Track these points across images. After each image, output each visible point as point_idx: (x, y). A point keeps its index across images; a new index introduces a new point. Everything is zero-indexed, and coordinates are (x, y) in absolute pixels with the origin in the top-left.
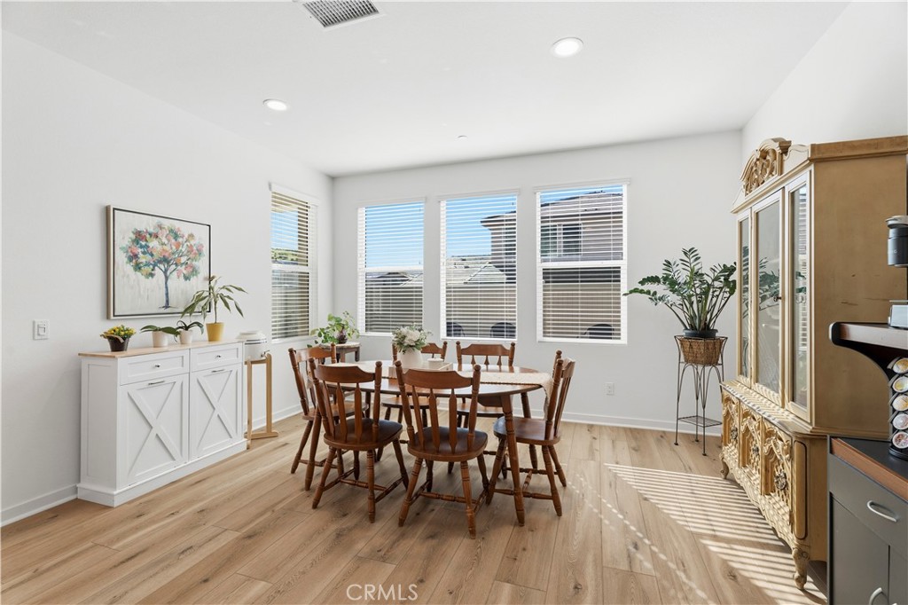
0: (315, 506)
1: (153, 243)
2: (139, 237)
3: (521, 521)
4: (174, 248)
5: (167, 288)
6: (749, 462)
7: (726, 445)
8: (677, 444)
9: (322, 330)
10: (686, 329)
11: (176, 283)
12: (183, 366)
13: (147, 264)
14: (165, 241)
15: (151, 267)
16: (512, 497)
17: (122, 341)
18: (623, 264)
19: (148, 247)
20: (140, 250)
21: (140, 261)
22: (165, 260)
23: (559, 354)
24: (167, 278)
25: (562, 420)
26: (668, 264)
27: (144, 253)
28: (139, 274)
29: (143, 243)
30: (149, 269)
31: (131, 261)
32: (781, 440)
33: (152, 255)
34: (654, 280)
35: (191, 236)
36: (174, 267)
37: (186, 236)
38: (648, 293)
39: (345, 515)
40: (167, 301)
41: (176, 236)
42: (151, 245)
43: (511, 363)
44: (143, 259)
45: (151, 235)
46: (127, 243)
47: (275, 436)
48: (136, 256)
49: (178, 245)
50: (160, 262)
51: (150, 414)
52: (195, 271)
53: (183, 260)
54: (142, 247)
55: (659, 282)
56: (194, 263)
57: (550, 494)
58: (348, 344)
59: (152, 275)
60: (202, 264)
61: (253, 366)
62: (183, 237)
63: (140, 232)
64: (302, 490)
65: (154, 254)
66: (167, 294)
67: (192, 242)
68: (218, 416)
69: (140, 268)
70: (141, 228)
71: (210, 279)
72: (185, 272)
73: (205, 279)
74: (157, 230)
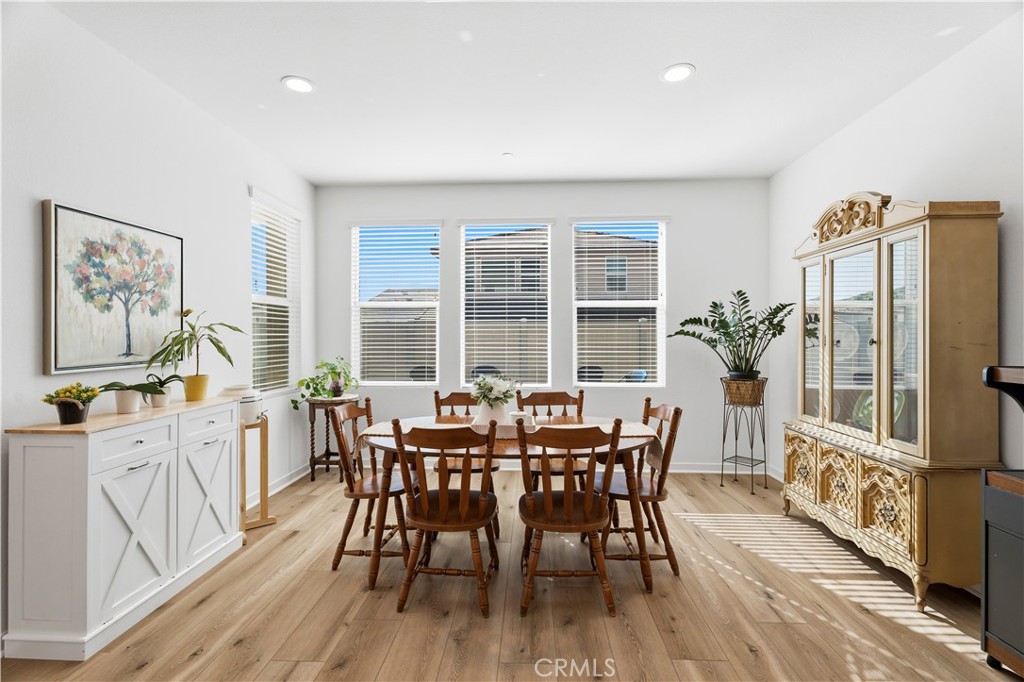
0: (400, 609)
1: (111, 261)
2: (91, 250)
3: (649, 587)
4: (137, 268)
5: (128, 326)
6: (829, 497)
7: (790, 483)
8: (722, 486)
9: (313, 380)
10: (730, 370)
11: (140, 319)
12: (170, 439)
13: (102, 292)
14: (125, 257)
15: (108, 295)
16: (638, 562)
17: (81, 406)
18: (660, 304)
19: (104, 266)
20: (92, 270)
21: (93, 286)
22: (125, 286)
23: (648, 400)
24: (128, 312)
25: (669, 471)
26: (715, 305)
27: (98, 274)
28: (91, 305)
29: (97, 260)
30: (103, 299)
31: (80, 286)
32: (890, 474)
33: (109, 278)
34: (696, 321)
35: (159, 252)
36: (136, 296)
37: (153, 252)
38: (693, 335)
39: (446, 614)
40: (129, 346)
41: (140, 253)
42: (107, 263)
43: (580, 412)
44: (97, 283)
45: (107, 248)
46: (75, 259)
47: (272, 523)
48: (87, 279)
49: (143, 264)
50: (119, 288)
51: (129, 513)
52: (163, 303)
53: (149, 286)
54: (94, 265)
55: (701, 324)
56: (163, 290)
57: (665, 554)
58: (345, 397)
59: (108, 308)
60: (172, 293)
61: (247, 431)
62: (149, 253)
63: (92, 243)
64: (365, 590)
65: (112, 276)
66: (128, 336)
67: (161, 261)
68: (211, 506)
69: (92, 297)
70: (95, 237)
71: (184, 314)
72: (151, 303)
73: (176, 314)
74: (116, 242)
